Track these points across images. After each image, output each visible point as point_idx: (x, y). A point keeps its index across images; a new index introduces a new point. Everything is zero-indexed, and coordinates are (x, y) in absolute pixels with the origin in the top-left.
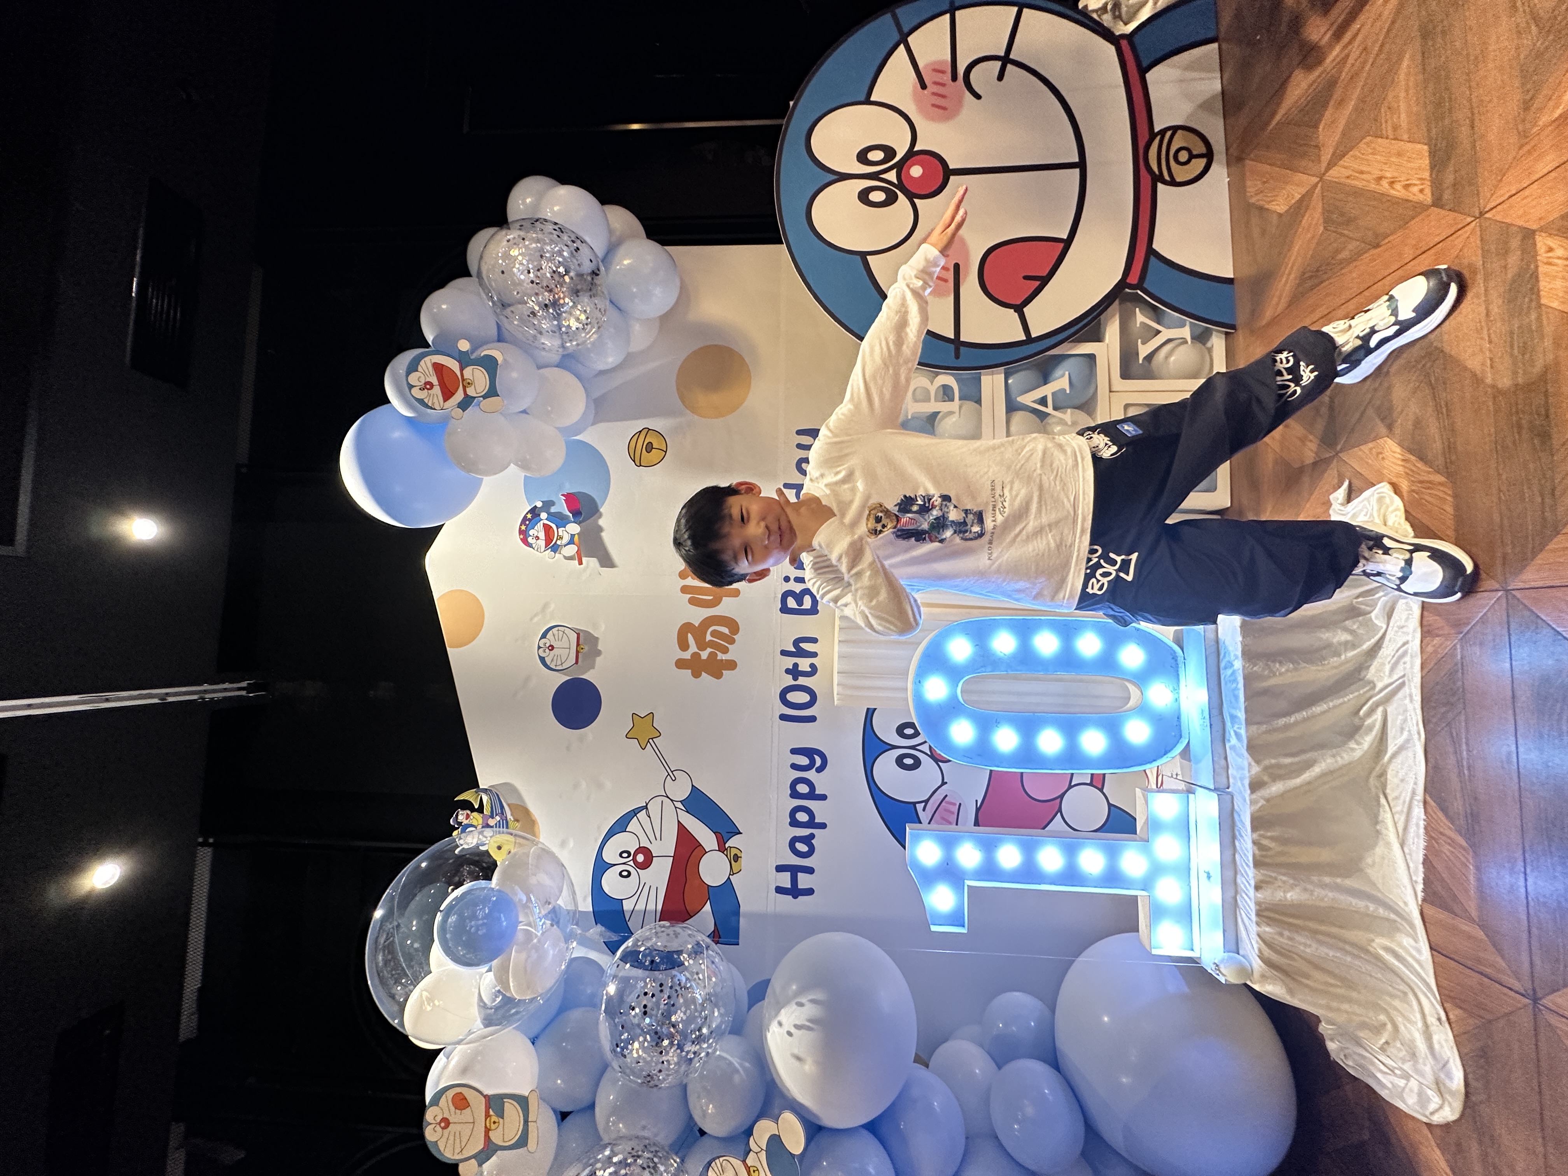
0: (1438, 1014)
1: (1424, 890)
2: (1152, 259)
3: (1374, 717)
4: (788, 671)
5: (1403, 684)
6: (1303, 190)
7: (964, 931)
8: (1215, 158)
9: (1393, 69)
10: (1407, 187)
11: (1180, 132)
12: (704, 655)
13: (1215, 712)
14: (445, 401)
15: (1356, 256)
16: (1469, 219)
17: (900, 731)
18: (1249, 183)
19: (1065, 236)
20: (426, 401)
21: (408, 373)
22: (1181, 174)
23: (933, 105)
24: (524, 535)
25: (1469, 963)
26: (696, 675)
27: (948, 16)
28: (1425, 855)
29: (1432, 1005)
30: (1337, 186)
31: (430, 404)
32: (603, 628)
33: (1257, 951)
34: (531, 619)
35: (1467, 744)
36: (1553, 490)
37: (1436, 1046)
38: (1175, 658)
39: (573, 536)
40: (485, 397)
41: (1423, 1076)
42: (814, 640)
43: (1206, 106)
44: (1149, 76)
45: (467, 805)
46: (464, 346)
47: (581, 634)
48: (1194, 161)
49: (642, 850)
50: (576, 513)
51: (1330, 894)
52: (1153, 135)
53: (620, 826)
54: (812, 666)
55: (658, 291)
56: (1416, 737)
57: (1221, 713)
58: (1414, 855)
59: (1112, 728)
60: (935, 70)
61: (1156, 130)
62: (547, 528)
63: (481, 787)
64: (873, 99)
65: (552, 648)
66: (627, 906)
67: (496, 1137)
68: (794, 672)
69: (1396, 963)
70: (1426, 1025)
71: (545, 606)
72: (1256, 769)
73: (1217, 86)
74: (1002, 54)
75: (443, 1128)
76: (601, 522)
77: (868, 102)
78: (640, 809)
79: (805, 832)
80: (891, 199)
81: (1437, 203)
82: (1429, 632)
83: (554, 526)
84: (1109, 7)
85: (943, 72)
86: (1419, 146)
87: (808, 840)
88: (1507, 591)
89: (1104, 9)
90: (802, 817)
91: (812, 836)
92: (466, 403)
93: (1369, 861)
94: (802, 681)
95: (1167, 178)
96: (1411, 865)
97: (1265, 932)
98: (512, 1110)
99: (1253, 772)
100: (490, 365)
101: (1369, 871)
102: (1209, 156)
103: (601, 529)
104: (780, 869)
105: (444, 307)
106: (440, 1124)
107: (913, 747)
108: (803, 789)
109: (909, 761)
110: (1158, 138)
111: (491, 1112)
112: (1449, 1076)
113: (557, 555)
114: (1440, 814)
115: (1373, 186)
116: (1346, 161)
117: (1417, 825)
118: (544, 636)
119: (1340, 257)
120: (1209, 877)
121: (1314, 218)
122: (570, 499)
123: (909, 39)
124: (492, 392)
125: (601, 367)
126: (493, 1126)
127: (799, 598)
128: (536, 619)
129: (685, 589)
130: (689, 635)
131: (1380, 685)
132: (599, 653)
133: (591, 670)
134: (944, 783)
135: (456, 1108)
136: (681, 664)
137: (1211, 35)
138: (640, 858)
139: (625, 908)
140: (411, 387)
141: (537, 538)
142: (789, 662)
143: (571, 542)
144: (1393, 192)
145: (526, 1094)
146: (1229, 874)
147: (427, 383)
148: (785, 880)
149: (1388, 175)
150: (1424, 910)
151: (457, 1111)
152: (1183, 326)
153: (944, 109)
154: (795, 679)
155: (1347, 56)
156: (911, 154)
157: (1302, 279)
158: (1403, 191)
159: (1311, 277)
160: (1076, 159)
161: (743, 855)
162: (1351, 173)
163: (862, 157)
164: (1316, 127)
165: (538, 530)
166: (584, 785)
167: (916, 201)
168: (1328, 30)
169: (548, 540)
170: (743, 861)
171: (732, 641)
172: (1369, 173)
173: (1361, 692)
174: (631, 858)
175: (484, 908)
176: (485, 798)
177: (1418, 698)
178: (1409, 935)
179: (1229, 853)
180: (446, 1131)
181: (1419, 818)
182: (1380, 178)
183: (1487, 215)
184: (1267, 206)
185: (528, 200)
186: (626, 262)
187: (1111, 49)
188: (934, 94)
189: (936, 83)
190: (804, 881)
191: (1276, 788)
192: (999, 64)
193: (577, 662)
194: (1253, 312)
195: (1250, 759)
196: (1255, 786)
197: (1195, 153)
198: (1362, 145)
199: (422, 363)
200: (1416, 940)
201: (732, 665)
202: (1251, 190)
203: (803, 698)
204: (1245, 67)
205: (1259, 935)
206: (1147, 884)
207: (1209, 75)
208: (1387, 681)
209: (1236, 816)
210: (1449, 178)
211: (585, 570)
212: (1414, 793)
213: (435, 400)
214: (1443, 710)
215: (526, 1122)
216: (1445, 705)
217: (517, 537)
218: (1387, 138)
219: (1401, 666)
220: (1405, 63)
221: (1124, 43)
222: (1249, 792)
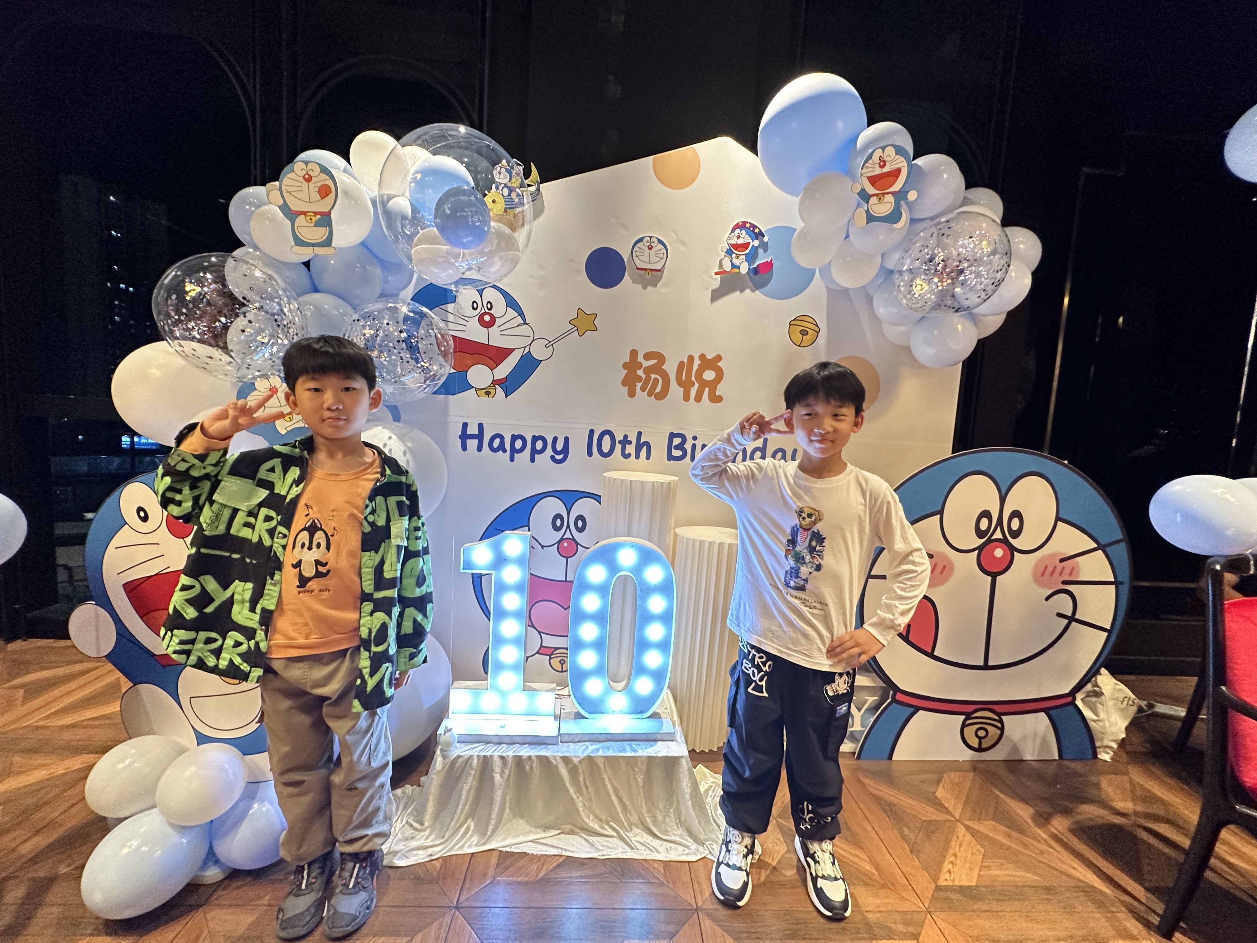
0: (434, 855)
1: (506, 852)
2: (912, 710)
3: (609, 830)
4: (626, 436)
5: (632, 848)
6: (950, 809)
7: (462, 571)
8: (978, 753)
9: (1028, 869)
10: (949, 872)
11: (999, 732)
12: (640, 372)
13: (609, 737)
14: (868, 177)
15: (904, 837)
16: (927, 906)
17: (580, 517)
18: (958, 773)
19: (936, 653)
20: (870, 161)
21: (894, 146)
22: (970, 732)
23: (1046, 567)
24: (741, 226)
25: (469, 873)
26: (625, 366)
27: (1113, 580)
28: (529, 854)
29: (439, 851)
30: (952, 830)
31: (867, 165)
32: (664, 291)
33: (461, 754)
34: (673, 231)
35: (601, 882)
36: (759, 938)
37: (414, 852)
38: (642, 712)
39: (738, 267)
40: (867, 212)
41: (396, 845)
42: (648, 457)
43: (1015, 749)
44: (1043, 713)
45: (527, 174)
46: (912, 196)
47: (660, 273)
48: (977, 740)
49: (493, 319)
50: (756, 271)
51: (499, 799)
52: (999, 714)
53: (512, 303)
54: (629, 455)
55: (931, 351)
56: (600, 853)
57: (608, 741)
58: (527, 848)
59: (598, 671)
60: (1073, 568)
61: (1003, 717)
62: (745, 246)
63: (541, 185)
64: (1059, 522)
65: (650, 248)
66: (450, 307)
67: (301, 220)
68: (625, 441)
69: (461, 833)
70: (426, 848)
71: (683, 243)
72: (576, 761)
73: (1028, 757)
74: (1077, 616)
75: (304, 177)
76: (748, 291)
77: (1058, 519)
78: (524, 319)
79: (508, 446)
80: (980, 533)
81: (938, 888)
82: (666, 865)
83: (747, 251)
84: (1096, 689)
85: (1070, 574)
86: (975, 880)
87: (502, 448)
88: (697, 910)
89: (1097, 685)
90: (518, 444)
91: (505, 451)
92: (865, 196)
93: (521, 822)
94: (618, 447)
95: (968, 722)
96: (521, 845)
97: (473, 760)
98: (320, 234)
99: (574, 759)
100: (894, 217)
101: (515, 821)
102: (980, 750)
103: (742, 291)
104: (481, 426)
105: (945, 176)
106: (308, 174)
107: (568, 526)
108: (539, 445)
109: (558, 523)
110: (997, 718)
111: (318, 217)
112: (400, 859)
113: (724, 254)
114: (555, 864)
115: (951, 851)
116: (969, 837)
117: (546, 851)
118: (660, 242)
119: (905, 829)
120: (502, 727)
121: (931, 814)
122: (768, 266)
123: (1100, 551)
124: (871, 218)
125: (876, 301)
126: (308, 218)
127: (680, 447)
128: (672, 234)
129: (691, 358)
130: (656, 361)
131: (630, 835)
132: (645, 287)
133: (631, 281)
134: (543, 547)
135: (320, 188)
136: (634, 353)
137: (1065, 756)
138: (487, 318)
139: (449, 305)
140: (883, 148)
141: (739, 237)
142: (633, 438)
143: (734, 266)
144: (946, 862)
145: (333, 245)
146: (506, 740)
147: (885, 162)
148: (473, 430)
149: (958, 861)
150: (494, 852)
151: (317, 190)
152: (862, 727)
153: (1043, 575)
154: (620, 442)
155: (1039, 842)
156: (1013, 549)
157: (890, 804)
158: (946, 869)
159: (892, 811)
160: (990, 664)
161: (490, 398)
162: (960, 839)
163: (1016, 514)
164: (994, 819)
165: (745, 238)
166: (542, 273)
167: (977, 552)
168: (1058, 830)
169: (737, 247)
170: (486, 398)
171: (650, 395)
172: (960, 850)
173: (625, 824)
174: (487, 311)
175: (480, 221)
176: (532, 189)
177: (624, 856)
178: (478, 842)
179: (520, 741)
180: (302, 179)
181: (550, 851)
182: (956, 856)
183: (929, 916)
184: (941, 785)
185: (1022, 246)
186: (959, 326)
187: (1067, 691)
188: (1055, 567)
189: (1063, 568)
190: (472, 444)
191: (564, 771)
192: (1070, 614)
193: (638, 269)
194: (869, 772)
195: (582, 757)
196: (566, 760)
197: (983, 740)
198: (979, 846)
199: (902, 159)
200: (476, 845)
201: (632, 394)
202: (952, 775)
203: (606, 448)
204: (1039, 777)
205: (471, 756)
206: (495, 688)
207: (1036, 753)
208: (632, 839)
209: (543, 746)
210: (953, 896)
211: (711, 277)
212: (566, 850)
213: (870, 169)
214: (619, 870)
215: (313, 245)
216: (623, 871)
217: (740, 220)
218: (982, 862)
219: (643, 848)
220: (1030, 876)
221: (1069, 699)
222: (561, 755)
